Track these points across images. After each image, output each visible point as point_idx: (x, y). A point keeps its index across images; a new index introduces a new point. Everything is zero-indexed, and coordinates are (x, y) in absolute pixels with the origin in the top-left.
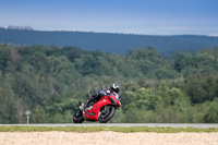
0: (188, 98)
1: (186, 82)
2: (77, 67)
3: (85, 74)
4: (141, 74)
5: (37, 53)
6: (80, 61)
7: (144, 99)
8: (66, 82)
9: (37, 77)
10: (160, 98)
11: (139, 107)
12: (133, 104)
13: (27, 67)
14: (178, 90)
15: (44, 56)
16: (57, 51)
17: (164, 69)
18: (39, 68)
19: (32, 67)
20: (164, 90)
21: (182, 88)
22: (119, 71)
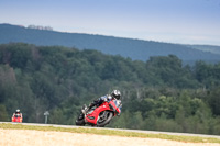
0: (210, 110)
1: (208, 93)
2: (97, 70)
3: (104, 78)
4: (161, 82)
5: (58, 54)
6: (100, 65)
7: (165, 107)
8: (85, 85)
9: (56, 78)
10: (181, 107)
11: (159, 115)
12: (153, 111)
13: (47, 67)
14: (200, 101)
15: (65, 57)
16: (78, 52)
17: (185, 78)
18: (58, 69)
19: (52, 68)
20: (185, 99)
21: (204, 99)
22: (139, 77)
